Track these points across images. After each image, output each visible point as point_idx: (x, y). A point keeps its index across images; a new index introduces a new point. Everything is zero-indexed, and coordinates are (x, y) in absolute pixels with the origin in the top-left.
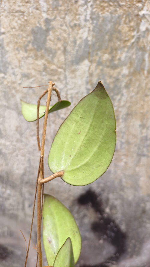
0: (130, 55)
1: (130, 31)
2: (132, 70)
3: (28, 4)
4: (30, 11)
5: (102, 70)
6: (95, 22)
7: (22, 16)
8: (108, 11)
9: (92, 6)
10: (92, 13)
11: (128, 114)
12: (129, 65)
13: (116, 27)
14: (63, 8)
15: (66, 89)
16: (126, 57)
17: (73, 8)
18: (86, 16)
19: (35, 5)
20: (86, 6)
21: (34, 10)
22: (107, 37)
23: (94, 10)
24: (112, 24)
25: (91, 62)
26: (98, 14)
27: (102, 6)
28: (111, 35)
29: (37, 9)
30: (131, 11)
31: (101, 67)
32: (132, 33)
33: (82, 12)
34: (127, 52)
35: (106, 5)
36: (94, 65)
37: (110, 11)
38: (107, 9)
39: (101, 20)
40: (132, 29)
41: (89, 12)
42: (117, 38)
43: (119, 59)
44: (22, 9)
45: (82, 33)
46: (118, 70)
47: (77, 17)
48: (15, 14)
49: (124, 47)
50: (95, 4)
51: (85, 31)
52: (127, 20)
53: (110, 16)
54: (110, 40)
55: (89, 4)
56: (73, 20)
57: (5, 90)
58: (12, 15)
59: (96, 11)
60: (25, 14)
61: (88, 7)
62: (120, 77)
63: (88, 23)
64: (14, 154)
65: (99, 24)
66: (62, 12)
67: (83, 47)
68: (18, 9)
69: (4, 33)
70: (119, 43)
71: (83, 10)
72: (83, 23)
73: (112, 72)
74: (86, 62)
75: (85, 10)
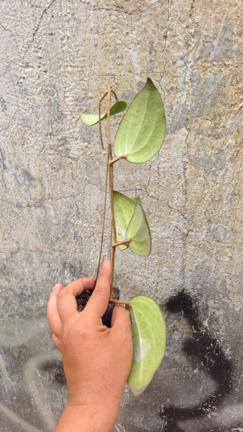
0: (237, 121)
1: (237, 93)
2: (239, 140)
3: (121, 67)
4: (122, 74)
5: (202, 140)
6: (195, 84)
7: (113, 79)
8: (211, 72)
9: (192, 66)
10: (192, 75)
11: (234, 194)
12: (236, 133)
13: (221, 89)
14: (158, 70)
15: (158, 162)
16: (232, 123)
17: (170, 69)
18: (185, 78)
19: (128, 68)
20: (185, 67)
21: (127, 73)
22: (209, 101)
23: (195, 71)
24: (216, 86)
25: (189, 130)
26: (199, 76)
27: (203, 67)
28: (215, 99)
29: (130, 72)
30: (239, 71)
31: (201, 136)
32: (240, 95)
33: (180, 74)
34: (234, 118)
35: (209, 65)
36: (193, 133)
37: (213, 71)
38: (209, 69)
39: (202, 82)
40: (240, 91)
41: (188, 74)
42: (221, 102)
43: (224, 127)
44: (113, 72)
45: (180, 97)
46: (223, 139)
47: (175, 79)
48: (105, 77)
49: (231, 112)
50: (196, 64)
51: (183, 95)
52: (235, 81)
53: (213, 77)
54: (213, 105)
55: (189, 65)
56: (170, 82)
57: (87, 161)
58: (102, 78)
59: (197, 71)
60: (116, 77)
61: (187, 68)
62: (225, 148)
63: (187, 86)
64: (92, 239)
65: (200, 86)
66: (158, 75)
67: (180, 113)
68: (109, 72)
69: (91, 98)
70: (223, 107)
71: (181, 71)
72: (181, 86)
73: (214, 142)
74: (184, 130)
75: (184, 71)
